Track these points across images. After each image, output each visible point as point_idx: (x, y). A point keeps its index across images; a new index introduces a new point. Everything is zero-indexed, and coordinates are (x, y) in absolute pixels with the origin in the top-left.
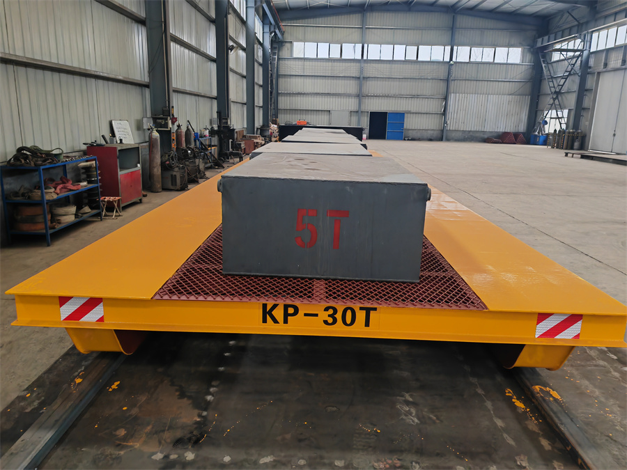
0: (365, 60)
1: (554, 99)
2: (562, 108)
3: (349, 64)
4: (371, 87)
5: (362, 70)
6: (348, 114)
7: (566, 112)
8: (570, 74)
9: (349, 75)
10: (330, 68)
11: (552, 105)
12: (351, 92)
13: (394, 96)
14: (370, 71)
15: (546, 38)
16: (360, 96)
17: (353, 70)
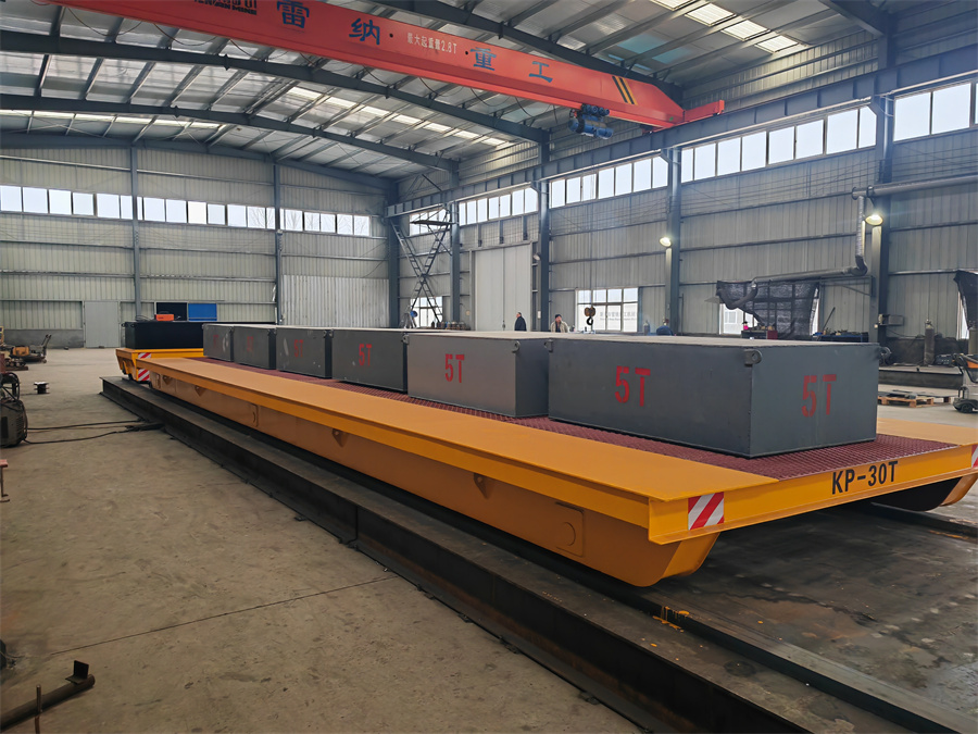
0: (140, 222)
1: (422, 284)
2: (434, 296)
3: (112, 227)
4: (152, 264)
5: (135, 238)
6: (117, 306)
7: (439, 300)
8: (437, 253)
9: (112, 244)
10: (76, 232)
11: (419, 291)
12: (119, 271)
13: (196, 278)
14: (149, 238)
15: (400, 206)
16: (134, 278)
17: (121, 237)
